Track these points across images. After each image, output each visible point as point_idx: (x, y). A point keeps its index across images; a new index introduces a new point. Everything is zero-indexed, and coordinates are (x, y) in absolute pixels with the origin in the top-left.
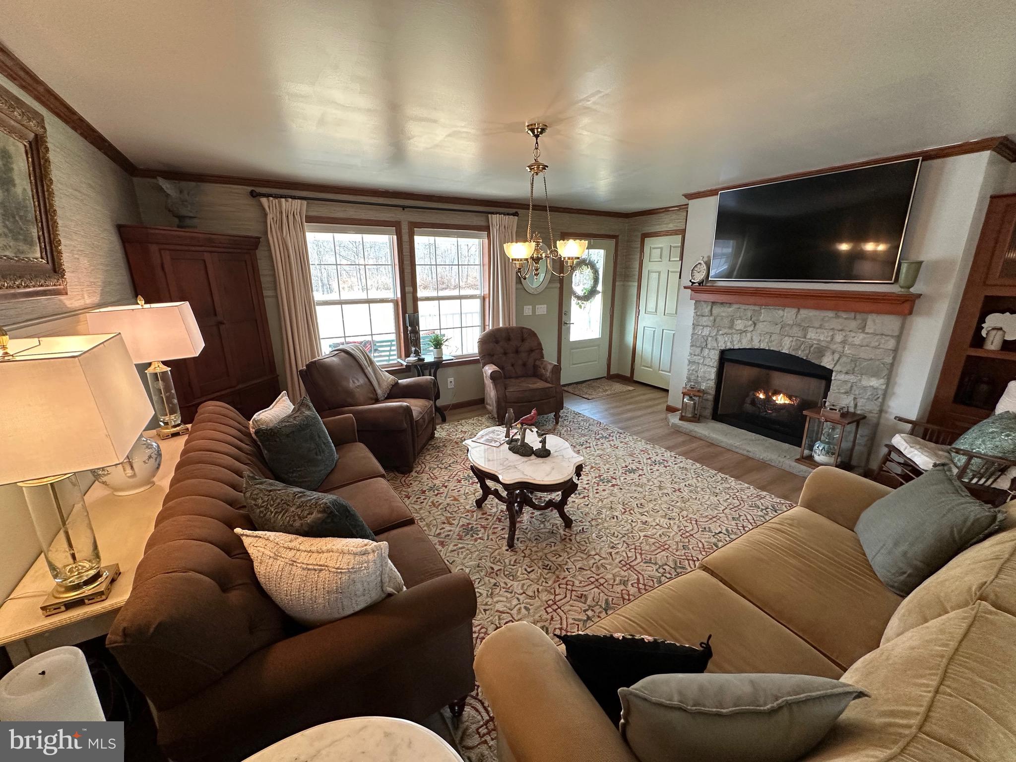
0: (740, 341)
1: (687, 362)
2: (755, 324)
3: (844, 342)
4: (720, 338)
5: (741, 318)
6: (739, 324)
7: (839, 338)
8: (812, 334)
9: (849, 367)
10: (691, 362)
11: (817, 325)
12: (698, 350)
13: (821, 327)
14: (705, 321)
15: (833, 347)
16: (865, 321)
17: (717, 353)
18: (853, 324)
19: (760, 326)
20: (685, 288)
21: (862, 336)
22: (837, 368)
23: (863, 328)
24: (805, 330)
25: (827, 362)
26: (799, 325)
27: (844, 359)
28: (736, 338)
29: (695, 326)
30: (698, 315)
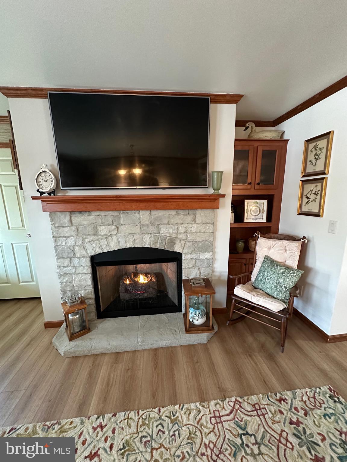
0: (108, 245)
1: (57, 276)
2: (118, 228)
3: (186, 232)
4: (87, 246)
5: (103, 224)
6: (103, 230)
7: (182, 229)
8: (163, 230)
9: (192, 249)
10: (60, 275)
11: (165, 221)
12: (66, 262)
13: (168, 223)
14: (67, 231)
15: (180, 236)
16: (195, 215)
17: (89, 258)
18: (189, 218)
19: (122, 228)
20: (34, 198)
21: (196, 226)
22: (186, 251)
23: (194, 220)
24: (158, 227)
25: (177, 249)
26: (154, 224)
27: (188, 244)
28: (103, 243)
29: (56, 238)
30: (57, 227)
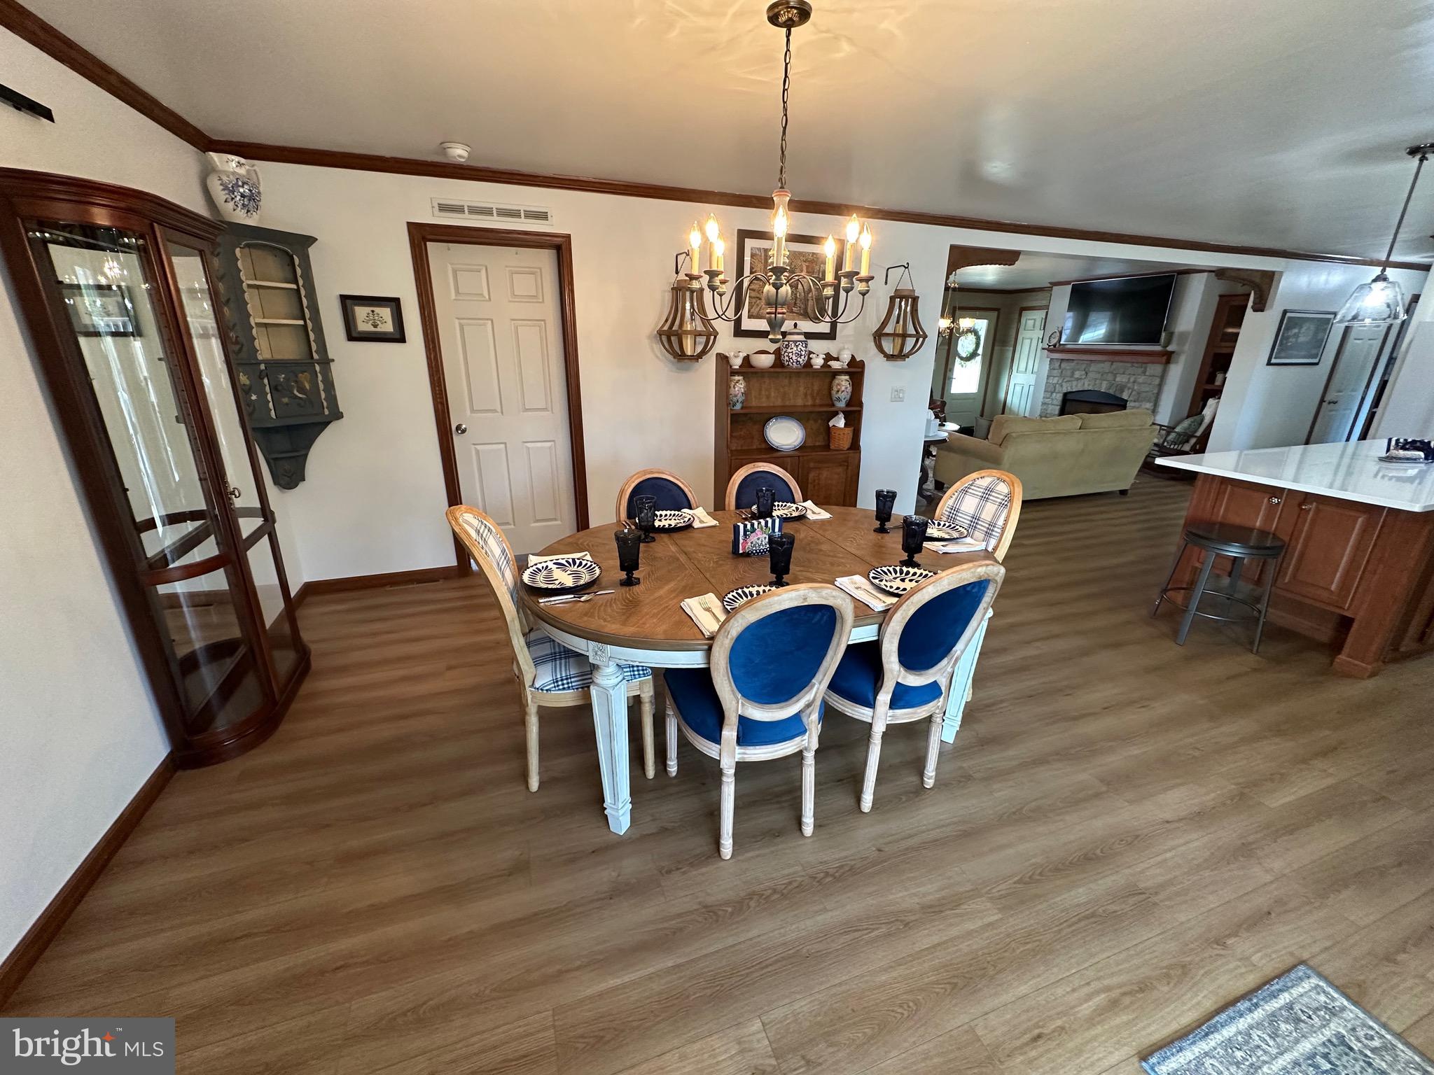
0: (1076, 386)
1: (1040, 404)
2: (1087, 373)
3: (1134, 382)
4: (1064, 384)
5: (1078, 370)
6: (1077, 375)
7: (1132, 380)
8: (1118, 379)
9: (1136, 397)
10: (1044, 404)
11: (1122, 371)
12: (1048, 395)
13: (1124, 373)
14: (1056, 372)
15: (1129, 385)
16: (1146, 368)
17: (1061, 395)
18: (1140, 370)
19: (1090, 374)
20: (1043, 349)
21: (1143, 377)
22: (1131, 399)
23: (1144, 372)
24: (1115, 376)
25: (1125, 396)
26: (1112, 373)
27: (1134, 393)
28: (1074, 383)
29: (1048, 377)
30: (1051, 369)
